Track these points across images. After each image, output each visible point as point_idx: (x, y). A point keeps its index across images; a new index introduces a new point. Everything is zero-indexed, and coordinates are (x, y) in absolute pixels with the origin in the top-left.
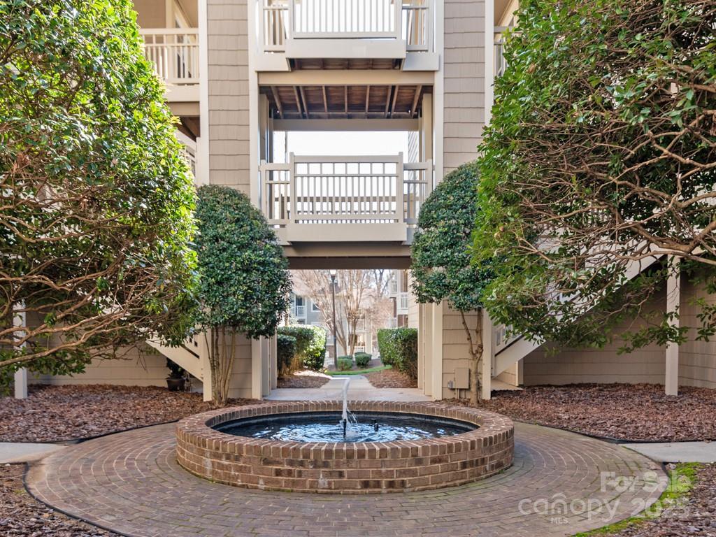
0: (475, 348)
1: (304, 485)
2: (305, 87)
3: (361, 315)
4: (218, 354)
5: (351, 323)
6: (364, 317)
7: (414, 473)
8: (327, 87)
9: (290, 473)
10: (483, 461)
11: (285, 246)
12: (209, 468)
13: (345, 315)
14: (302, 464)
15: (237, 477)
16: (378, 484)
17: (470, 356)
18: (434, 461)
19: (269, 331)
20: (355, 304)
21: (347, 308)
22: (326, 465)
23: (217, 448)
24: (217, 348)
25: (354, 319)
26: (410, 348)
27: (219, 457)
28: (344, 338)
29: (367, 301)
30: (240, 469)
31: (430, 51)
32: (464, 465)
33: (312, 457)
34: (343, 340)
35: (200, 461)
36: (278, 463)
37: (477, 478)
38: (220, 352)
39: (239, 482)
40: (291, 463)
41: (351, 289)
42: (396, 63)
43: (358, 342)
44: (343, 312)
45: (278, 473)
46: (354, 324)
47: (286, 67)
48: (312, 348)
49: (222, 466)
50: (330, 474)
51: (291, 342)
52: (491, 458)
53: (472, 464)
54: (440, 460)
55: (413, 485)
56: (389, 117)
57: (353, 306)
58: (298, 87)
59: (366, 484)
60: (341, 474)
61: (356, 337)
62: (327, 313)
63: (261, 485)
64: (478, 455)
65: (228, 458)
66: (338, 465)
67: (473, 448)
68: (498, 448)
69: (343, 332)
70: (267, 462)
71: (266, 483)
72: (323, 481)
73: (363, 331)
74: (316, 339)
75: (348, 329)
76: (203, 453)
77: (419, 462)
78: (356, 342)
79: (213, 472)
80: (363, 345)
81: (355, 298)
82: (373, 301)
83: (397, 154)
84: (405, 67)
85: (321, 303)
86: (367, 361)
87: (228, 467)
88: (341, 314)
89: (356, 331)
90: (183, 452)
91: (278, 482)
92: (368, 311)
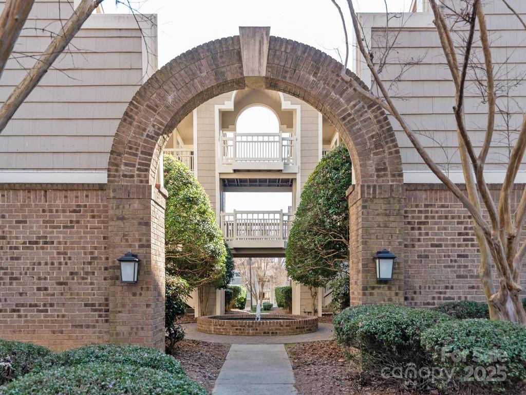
0: (313, 294)
1: (245, 333)
2: (240, 179)
3: (267, 280)
4: (202, 296)
5: (260, 285)
6: (269, 281)
7: (280, 330)
8: (249, 179)
9: (240, 329)
10: (304, 327)
11: (231, 249)
12: (213, 330)
13: (256, 280)
14: (244, 326)
15: (223, 332)
16: (268, 333)
17: (311, 297)
18: (287, 326)
19: (225, 287)
20: (263, 273)
21: (258, 275)
22: (252, 326)
23: (216, 323)
24: (202, 293)
25: (262, 282)
26: (289, 296)
27: (216, 326)
28: (256, 294)
29: (271, 271)
30: (224, 329)
31: (295, 164)
32: (297, 328)
33: (248, 324)
34: (256, 295)
35: (209, 328)
36: (236, 326)
37: (301, 333)
38: (203, 295)
39: (224, 333)
40: (241, 326)
41: (261, 264)
42: (280, 171)
43: (265, 297)
44: (255, 278)
45: (237, 329)
46: (263, 285)
47: (232, 172)
48: (240, 297)
49: (217, 329)
50: (253, 330)
51: (231, 293)
52: (307, 327)
53: (299, 328)
54: (289, 326)
55: (280, 333)
56: (278, 186)
57: (262, 274)
58: (237, 179)
59: (265, 333)
60: (257, 330)
61: (264, 294)
62: (245, 278)
63: (231, 334)
64: (302, 325)
65: (220, 325)
66: (256, 327)
67: (300, 322)
68: (310, 324)
69: (255, 290)
70: (233, 326)
71: (233, 333)
72: (251, 332)
73: (268, 290)
74: (242, 292)
75: (258, 289)
76: (211, 325)
77: (282, 326)
78: (264, 297)
79: (214, 331)
80: (269, 299)
81: (263, 269)
82: (275, 271)
83: (280, 210)
84: (283, 172)
85: (242, 272)
86: (270, 307)
87: (219, 329)
88: (255, 279)
89: (264, 290)
90: (202, 327)
91: (237, 332)
92: (272, 277)
